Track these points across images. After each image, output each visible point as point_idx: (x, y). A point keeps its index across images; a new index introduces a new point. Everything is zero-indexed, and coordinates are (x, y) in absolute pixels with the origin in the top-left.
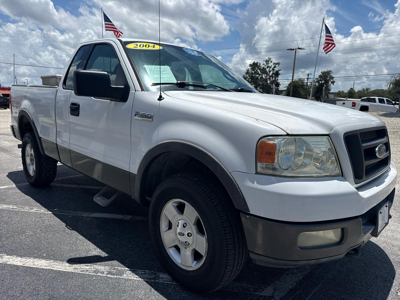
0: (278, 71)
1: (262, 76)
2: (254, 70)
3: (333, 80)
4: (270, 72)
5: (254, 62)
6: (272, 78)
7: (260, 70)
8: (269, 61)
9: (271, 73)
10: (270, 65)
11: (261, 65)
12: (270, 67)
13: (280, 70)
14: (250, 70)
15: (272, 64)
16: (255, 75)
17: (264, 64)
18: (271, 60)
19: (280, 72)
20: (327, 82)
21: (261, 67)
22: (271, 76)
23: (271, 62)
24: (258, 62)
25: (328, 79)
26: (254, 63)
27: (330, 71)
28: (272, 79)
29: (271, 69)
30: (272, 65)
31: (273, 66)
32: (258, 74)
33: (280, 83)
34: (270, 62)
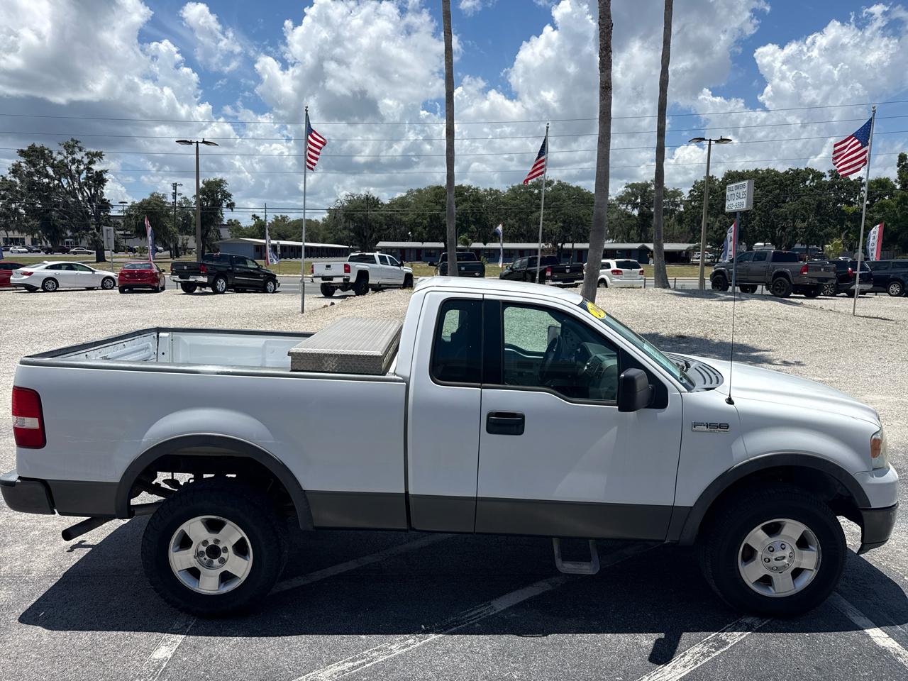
0: (101, 172)
1: (60, 181)
2: (34, 166)
3: (230, 200)
4: (79, 173)
5: (33, 145)
6: (90, 190)
7: (52, 166)
8: (74, 147)
9: (84, 175)
10: (78, 156)
11: (54, 155)
12: (80, 162)
13: (106, 171)
14: (23, 165)
15: (83, 154)
16: (39, 178)
17: (60, 153)
18: (79, 145)
19: (106, 176)
20: (217, 205)
21: (55, 160)
22: (86, 184)
23: (80, 150)
24: (46, 147)
25: (219, 197)
26: (32, 148)
27: (221, 181)
28: (88, 191)
29: (82, 167)
30: (83, 158)
31: (86, 160)
32: (47, 176)
33: (110, 202)
34: (77, 150)
